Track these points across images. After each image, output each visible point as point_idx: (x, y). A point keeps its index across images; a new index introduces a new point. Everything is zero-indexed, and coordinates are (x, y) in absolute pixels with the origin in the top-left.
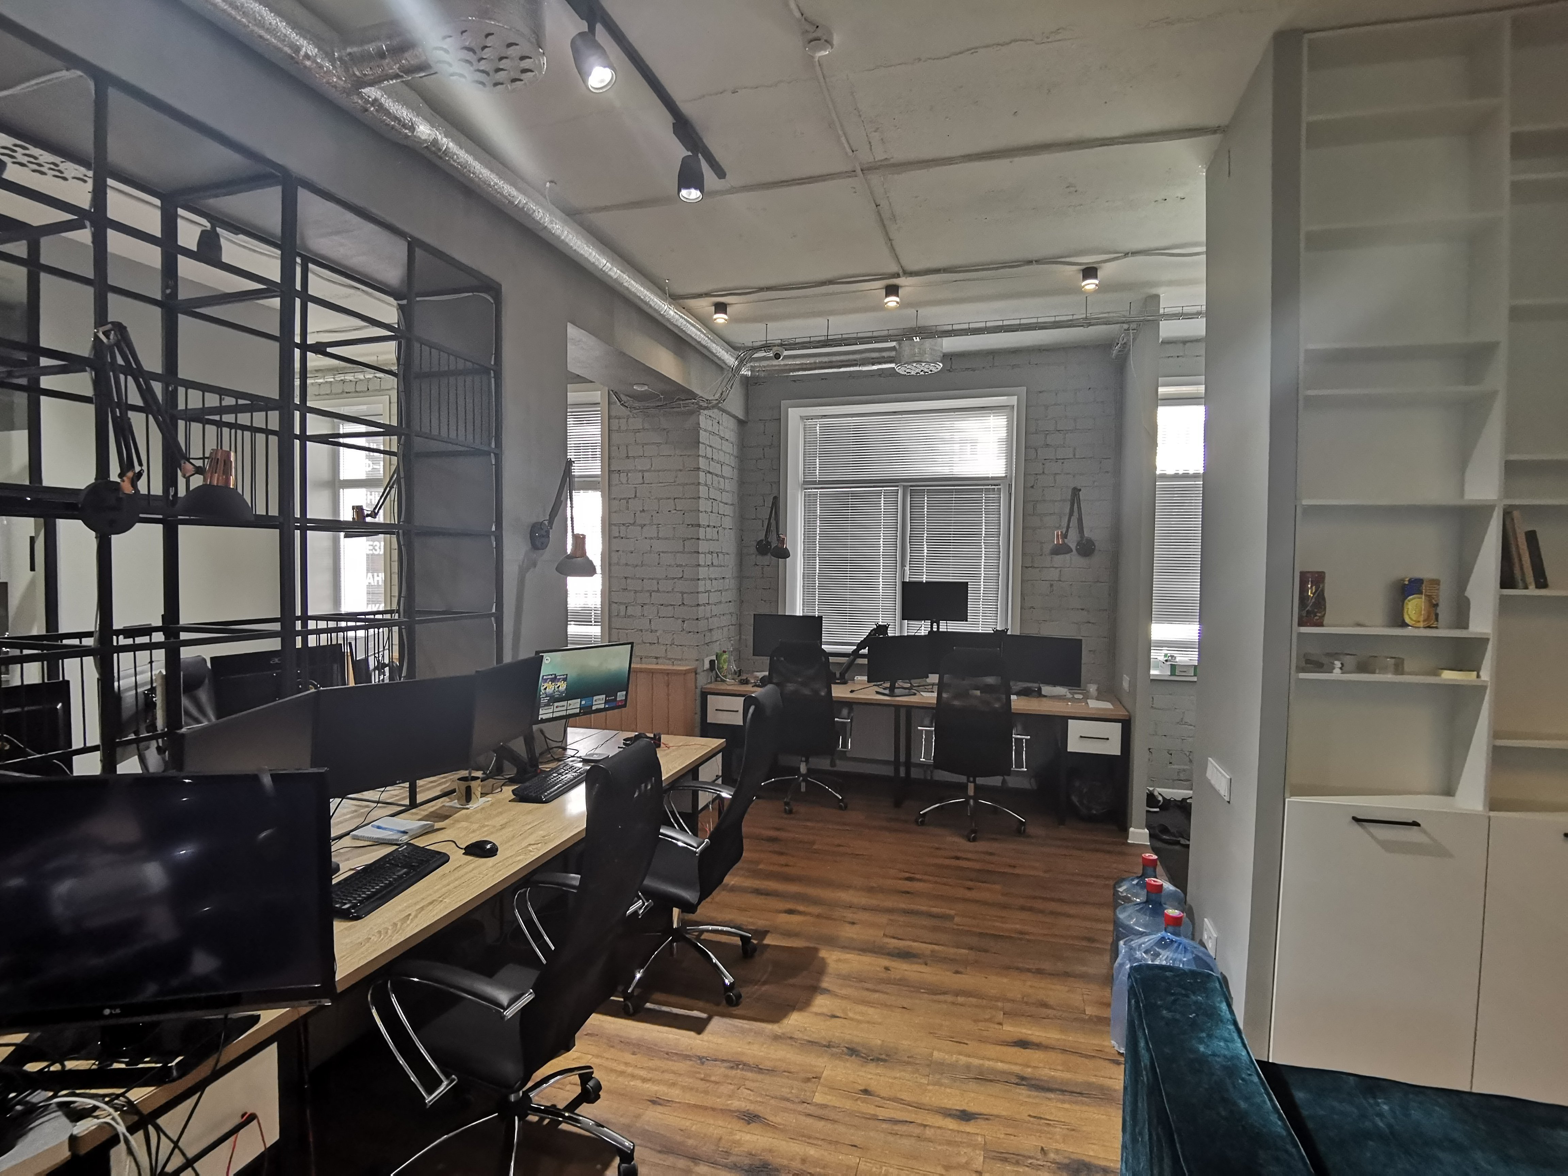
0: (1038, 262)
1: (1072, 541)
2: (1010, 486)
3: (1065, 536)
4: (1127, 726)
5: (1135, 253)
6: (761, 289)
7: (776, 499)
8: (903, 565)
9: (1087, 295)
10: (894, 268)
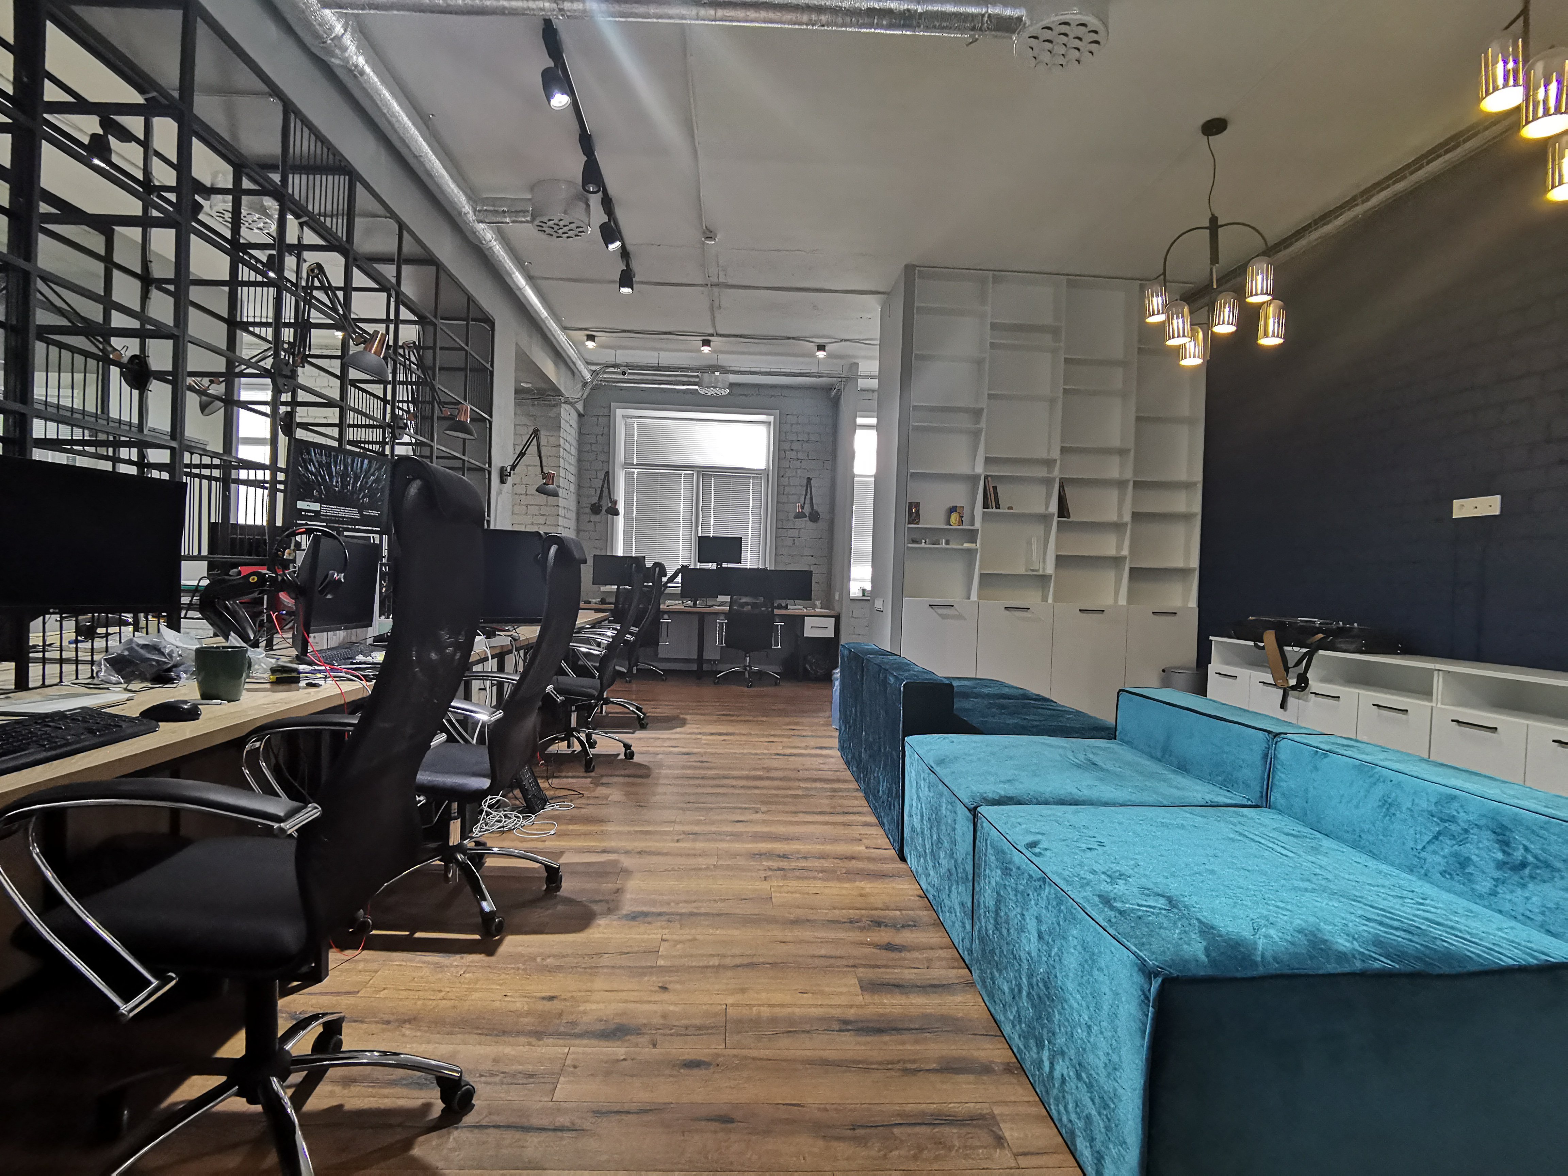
0: (793, 338)
1: (807, 510)
2: (768, 475)
3: (803, 507)
4: (838, 619)
5: (846, 340)
6: (624, 331)
7: (607, 473)
8: (697, 526)
9: (819, 359)
10: (711, 331)
